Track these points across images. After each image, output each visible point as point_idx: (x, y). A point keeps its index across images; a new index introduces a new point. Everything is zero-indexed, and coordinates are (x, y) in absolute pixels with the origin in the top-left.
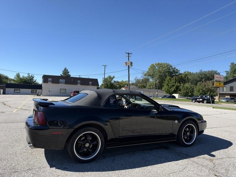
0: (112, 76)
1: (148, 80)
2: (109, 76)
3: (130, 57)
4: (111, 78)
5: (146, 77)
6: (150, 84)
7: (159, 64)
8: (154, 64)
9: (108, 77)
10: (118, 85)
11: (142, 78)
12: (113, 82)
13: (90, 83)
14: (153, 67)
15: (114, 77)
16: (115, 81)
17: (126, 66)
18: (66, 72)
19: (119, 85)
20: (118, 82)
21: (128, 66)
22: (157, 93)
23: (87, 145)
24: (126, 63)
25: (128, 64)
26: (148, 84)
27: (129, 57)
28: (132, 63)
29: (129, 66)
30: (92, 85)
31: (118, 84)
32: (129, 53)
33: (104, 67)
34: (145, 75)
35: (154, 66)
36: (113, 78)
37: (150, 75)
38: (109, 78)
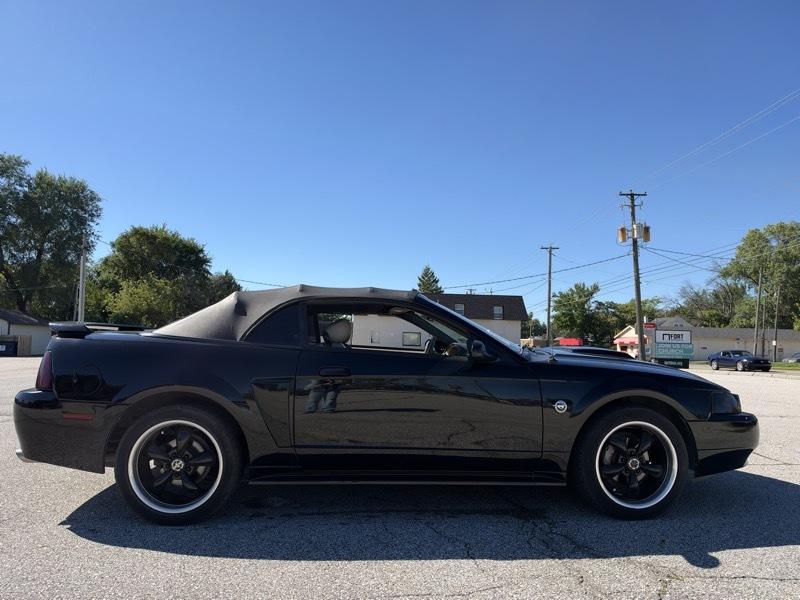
0: (589, 285)
1: (739, 293)
2: (576, 286)
3: (636, 208)
4: (587, 293)
5: (730, 281)
6: (746, 308)
7: (782, 227)
8: (762, 231)
9: (571, 290)
10: (614, 319)
11: (711, 289)
12: (593, 306)
13: (498, 310)
14: (756, 241)
15: (596, 288)
16: (600, 304)
17: (624, 240)
18: (428, 279)
19: (618, 316)
20: (612, 305)
21: (631, 241)
22: (774, 343)
23: (177, 465)
24: (623, 230)
25: (630, 234)
26: (740, 309)
27: (633, 207)
28: (647, 230)
29: (635, 242)
30: (505, 317)
31: (614, 314)
32: (632, 195)
33: (546, 252)
34: (726, 274)
35: (761, 237)
36: (592, 294)
37: (743, 274)
38: (578, 293)
